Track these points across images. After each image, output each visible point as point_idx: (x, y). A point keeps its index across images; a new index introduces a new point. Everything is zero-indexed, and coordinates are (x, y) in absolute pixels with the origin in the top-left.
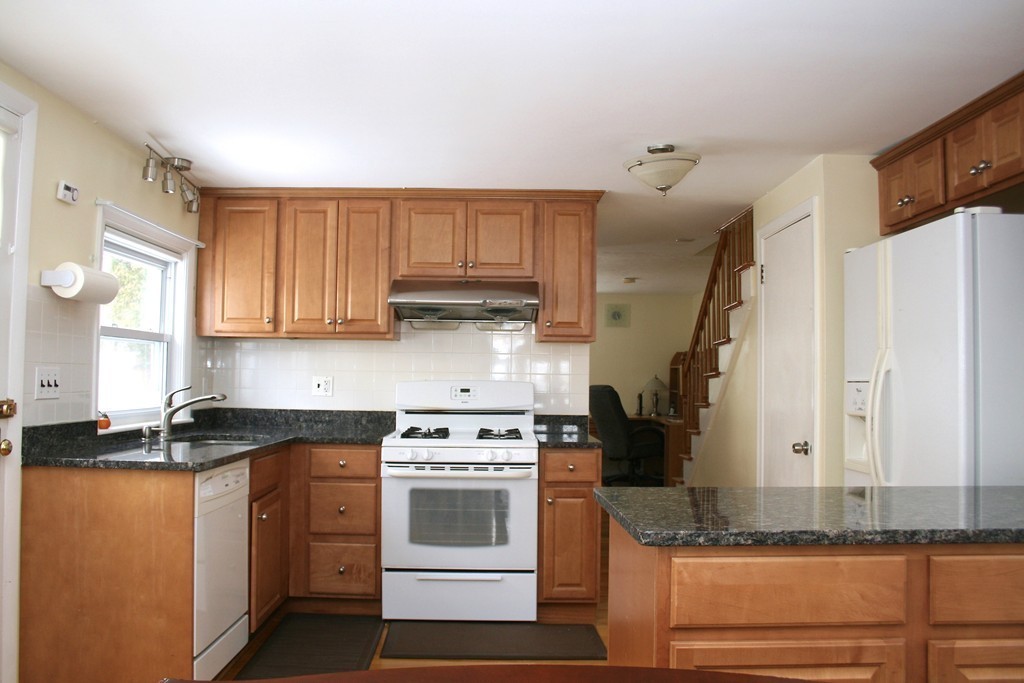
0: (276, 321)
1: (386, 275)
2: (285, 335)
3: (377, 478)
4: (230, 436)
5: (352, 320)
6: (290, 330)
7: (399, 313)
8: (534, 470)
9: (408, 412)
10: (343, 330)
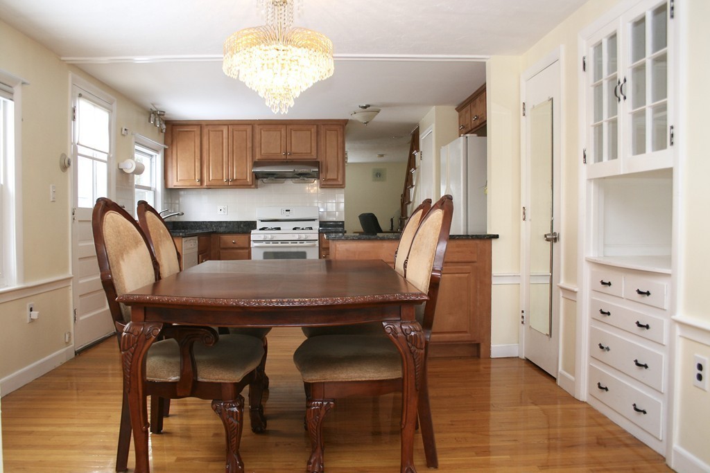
0: (201, 181)
1: (251, 159)
2: (205, 187)
3: (249, 248)
5: (236, 179)
6: (208, 184)
7: (257, 176)
8: (317, 243)
9: (262, 221)
10: (232, 184)
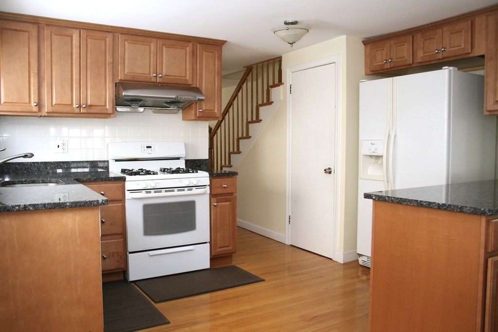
0: (39, 105)
1: (111, 79)
2: (46, 114)
3: (122, 200)
4: (25, 181)
5: (90, 106)
6: (50, 110)
8: (208, 188)
9: (117, 161)
10: (85, 111)
